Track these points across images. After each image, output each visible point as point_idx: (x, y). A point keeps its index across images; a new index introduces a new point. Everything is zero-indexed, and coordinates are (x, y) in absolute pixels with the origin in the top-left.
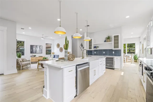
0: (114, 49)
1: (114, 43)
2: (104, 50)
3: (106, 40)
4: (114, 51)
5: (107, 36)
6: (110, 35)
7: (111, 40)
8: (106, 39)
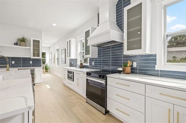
0: (32, 57)
1: (33, 49)
2: (13, 59)
3: (19, 43)
4: (32, 61)
5: (21, 37)
6: (26, 37)
7: (27, 43)
8: (17, 40)
